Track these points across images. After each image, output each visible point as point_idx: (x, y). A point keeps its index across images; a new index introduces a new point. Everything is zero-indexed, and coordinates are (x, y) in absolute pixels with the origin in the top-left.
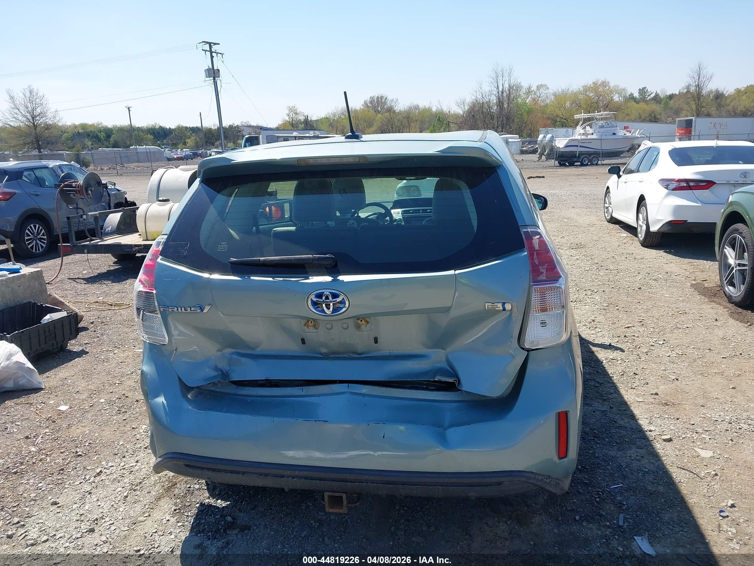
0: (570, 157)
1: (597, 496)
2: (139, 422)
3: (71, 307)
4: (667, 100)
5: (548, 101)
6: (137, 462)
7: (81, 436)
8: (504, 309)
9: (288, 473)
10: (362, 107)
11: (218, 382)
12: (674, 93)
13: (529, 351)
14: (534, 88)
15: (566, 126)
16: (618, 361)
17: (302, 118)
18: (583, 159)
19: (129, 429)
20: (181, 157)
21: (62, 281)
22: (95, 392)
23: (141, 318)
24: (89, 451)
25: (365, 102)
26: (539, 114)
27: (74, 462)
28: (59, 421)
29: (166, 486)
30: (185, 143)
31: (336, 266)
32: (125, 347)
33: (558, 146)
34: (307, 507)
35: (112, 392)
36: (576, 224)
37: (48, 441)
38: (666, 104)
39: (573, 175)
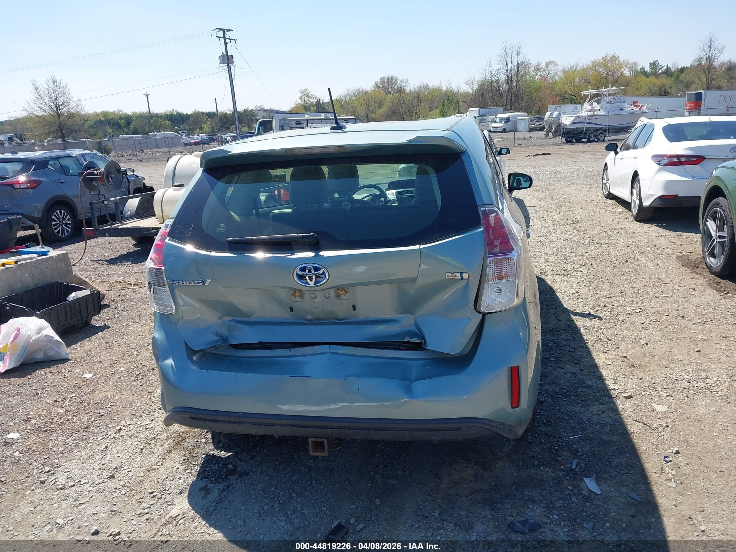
0: (577, 134)
1: (556, 445)
2: (155, 387)
3: (94, 286)
4: (678, 73)
5: (557, 78)
6: (152, 421)
7: (103, 399)
8: (462, 278)
9: (277, 422)
10: (373, 88)
11: (218, 346)
12: (685, 66)
13: (484, 315)
14: (543, 65)
15: (575, 103)
16: (594, 328)
17: (314, 101)
18: (589, 136)
19: (145, 393)
20: (198, 142)
21: (86, 263)
22: (116, 362)
23: (152, 291)
24: (110, 412)
25: (376, 83)
26: (548, 92)
27: (98, 421)
28: (84, 387)
29: (177, 441)
30: (201, 129)
31: (318, 243)
32: (143, 322)
33: (564, 123)
34: (299, 456)
35: (131, 362)
36: (575, 200)
37: (74, 404)
38: (677, 78)
39: (579, 152)
